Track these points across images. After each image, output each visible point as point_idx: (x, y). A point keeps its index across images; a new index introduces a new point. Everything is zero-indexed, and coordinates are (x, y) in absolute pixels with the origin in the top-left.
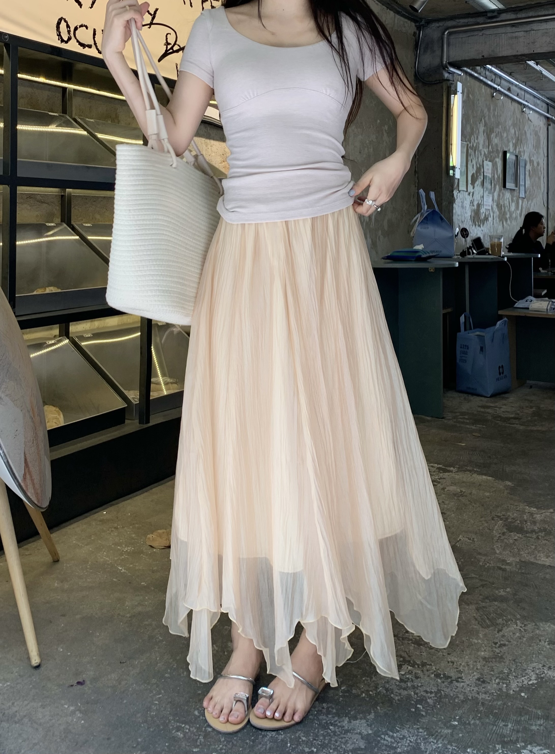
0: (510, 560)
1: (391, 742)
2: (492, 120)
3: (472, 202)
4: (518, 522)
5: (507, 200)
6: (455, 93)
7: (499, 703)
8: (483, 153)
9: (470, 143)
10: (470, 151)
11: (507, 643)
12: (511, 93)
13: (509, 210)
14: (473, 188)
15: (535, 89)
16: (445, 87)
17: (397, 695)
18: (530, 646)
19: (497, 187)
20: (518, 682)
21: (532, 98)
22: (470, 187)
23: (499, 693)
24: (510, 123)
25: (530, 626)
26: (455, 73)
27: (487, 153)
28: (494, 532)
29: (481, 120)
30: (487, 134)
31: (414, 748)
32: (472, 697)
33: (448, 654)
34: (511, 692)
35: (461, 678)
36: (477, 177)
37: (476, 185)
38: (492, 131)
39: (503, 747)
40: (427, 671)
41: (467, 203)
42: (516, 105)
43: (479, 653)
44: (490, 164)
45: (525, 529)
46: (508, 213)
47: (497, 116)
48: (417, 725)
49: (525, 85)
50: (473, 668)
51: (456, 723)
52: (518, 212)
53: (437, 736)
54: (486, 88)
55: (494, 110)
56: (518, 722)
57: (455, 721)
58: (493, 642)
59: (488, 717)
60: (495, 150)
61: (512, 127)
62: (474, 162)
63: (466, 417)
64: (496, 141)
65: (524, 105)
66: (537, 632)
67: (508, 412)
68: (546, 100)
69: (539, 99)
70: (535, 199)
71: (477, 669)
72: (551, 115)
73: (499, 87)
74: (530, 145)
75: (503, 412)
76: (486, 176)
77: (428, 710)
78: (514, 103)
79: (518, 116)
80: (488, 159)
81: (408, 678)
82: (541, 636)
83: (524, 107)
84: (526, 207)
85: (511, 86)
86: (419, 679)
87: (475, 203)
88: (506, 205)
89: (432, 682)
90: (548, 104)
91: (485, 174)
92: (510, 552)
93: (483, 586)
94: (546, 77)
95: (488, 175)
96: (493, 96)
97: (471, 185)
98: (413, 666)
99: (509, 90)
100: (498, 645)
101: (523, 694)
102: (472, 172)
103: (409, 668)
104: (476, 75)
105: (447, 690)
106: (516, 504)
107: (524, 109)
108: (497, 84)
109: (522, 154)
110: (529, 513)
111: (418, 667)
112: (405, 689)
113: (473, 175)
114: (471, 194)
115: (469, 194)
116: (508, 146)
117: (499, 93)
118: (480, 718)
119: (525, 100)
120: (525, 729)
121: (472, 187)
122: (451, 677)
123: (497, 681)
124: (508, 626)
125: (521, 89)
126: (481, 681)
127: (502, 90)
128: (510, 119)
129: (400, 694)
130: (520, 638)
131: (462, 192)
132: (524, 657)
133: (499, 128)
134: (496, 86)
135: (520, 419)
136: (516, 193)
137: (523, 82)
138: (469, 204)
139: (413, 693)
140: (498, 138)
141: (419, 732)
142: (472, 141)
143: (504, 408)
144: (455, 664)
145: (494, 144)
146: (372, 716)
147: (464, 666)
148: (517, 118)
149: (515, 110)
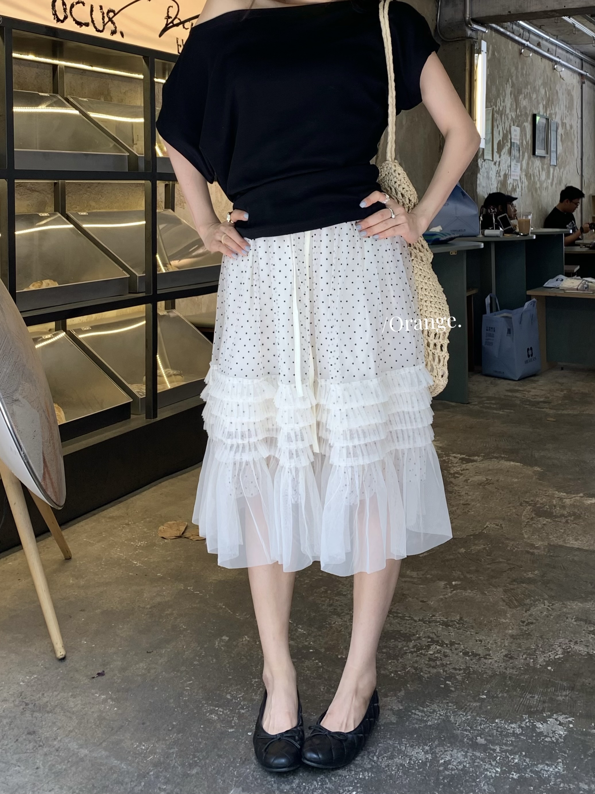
0: (539, 544)
1: (422, 716)
2: (521, 80)
3: (498, 173)
4: (547, 507)
5: (537, 168)
6: (479, 52)
7: (526, 677)
8: (510, 118)
9: (496, 107)
10: (496, 115)
11: (534, 621)
12: (541, 48)
13: (539, 180)
14: (500, 157)
15: (567, 43)
16: (468, 45)
17: (426, 673)
18: (557, 623)
19: (526, 155)
20: (544, 657)
21: (564, 53)
22: (496, 155)
23: (526, 667)
24: (539, 82)
25: (558, 605)
26: (478, 30)
27: (514, 117)
28: (522, 517)
29: (508, 81)
30: (514, 96)
31: (444, 720)
32: (500, 672)
33: (476, 633)
34: (538, 666)
35: (489, 655)
36: (504, 144)
37: (502, 154)
38: (520, 92)
39: (530, 717)
40: (456, 649)
41: (493, 174)
42: (547, 62)
43: (507, 632)
44: (518, 129)
45: (554, 514)
46: (538, 183)
47: (526, 74)
48: (447, 700)
49: (557, 39)
50: (501, 646)
51: (485, 697)
52: (550, 181)
53: (466, 709)
54: (514, 44)
55: (522, 69)
56: (544, 694)
57: (483, 695)
58: (521, 621)
59: (515, 690)
60: (523, 113)
61: (542, 87)
62: (500, 128)
63: (493, 402)
64: (524, 103)
65: (555, 61)
66: (565, 610)
67: (538, 396)
68: (580, 55)
69: (572, 54)
70: (568, 166)
71: (505, 646)
72: (585, 71)
73: (528, 43)
74: (562, 107)
75: (533, 396)
76: (514, 143)
77: (457, 685)
78: (544, 60)
79: (549, 74)
80: (516, 124)
81: (437, 657)
82: (569, 613)
83: (556, 64)
84: (558, 175)
85: (540, 40)
86: (447, 658)
87: (502, 174)
88: (535, 174)
89: (461, 660)
90: (582, 59)
91: (512, 141)
92: (539, 536)
93: (511, 569)
94: (579, 30)
95: (515, 141)
96: (521, 53)
97: (497, 154)
98: (442, 646)
99: (539, 45)
100: (525, 623)
101: (549, 668)
102: (498, 140)
103: (438, 647)
104: (502, 30)
105: (476, 667)
106: (545, 489)
107: (556, 66)
108: (525, 40)
109: (553, 116)
110: (558, 497)
111: (447, 646)
112: (434, 667)
113: (499, 143)
114: (497, 163)
115: (495, 164)
116: (537, 108)
117: (528, 50)
118: (508, 691)
119: (557, 55)
120: (551, 700)
121: (498, 156)
122: (480, 655)
123: (524, 656)
124: (536, 606)
125: (552, 43)
126: (509, 657)
127: (531, 46)
128: (540, 78)
129: (429, 672)
130: (548, 617)
131: (487, 161)
132: (551, 633)
133: (528, 89)
134: (524, 42)
135: (550, 403)
136: (546, 161)
137: (554, 35)
138: (495, 174)
139: (442, 671)
140: (527, 100)
141: (448, 706)
142: (498, 104)
143: (533, 392)
144: (483, 642)
145: (522, 106)
146: (402, 693)
147: (492, 644)
148: (547, 76)
149: (545, 67)
